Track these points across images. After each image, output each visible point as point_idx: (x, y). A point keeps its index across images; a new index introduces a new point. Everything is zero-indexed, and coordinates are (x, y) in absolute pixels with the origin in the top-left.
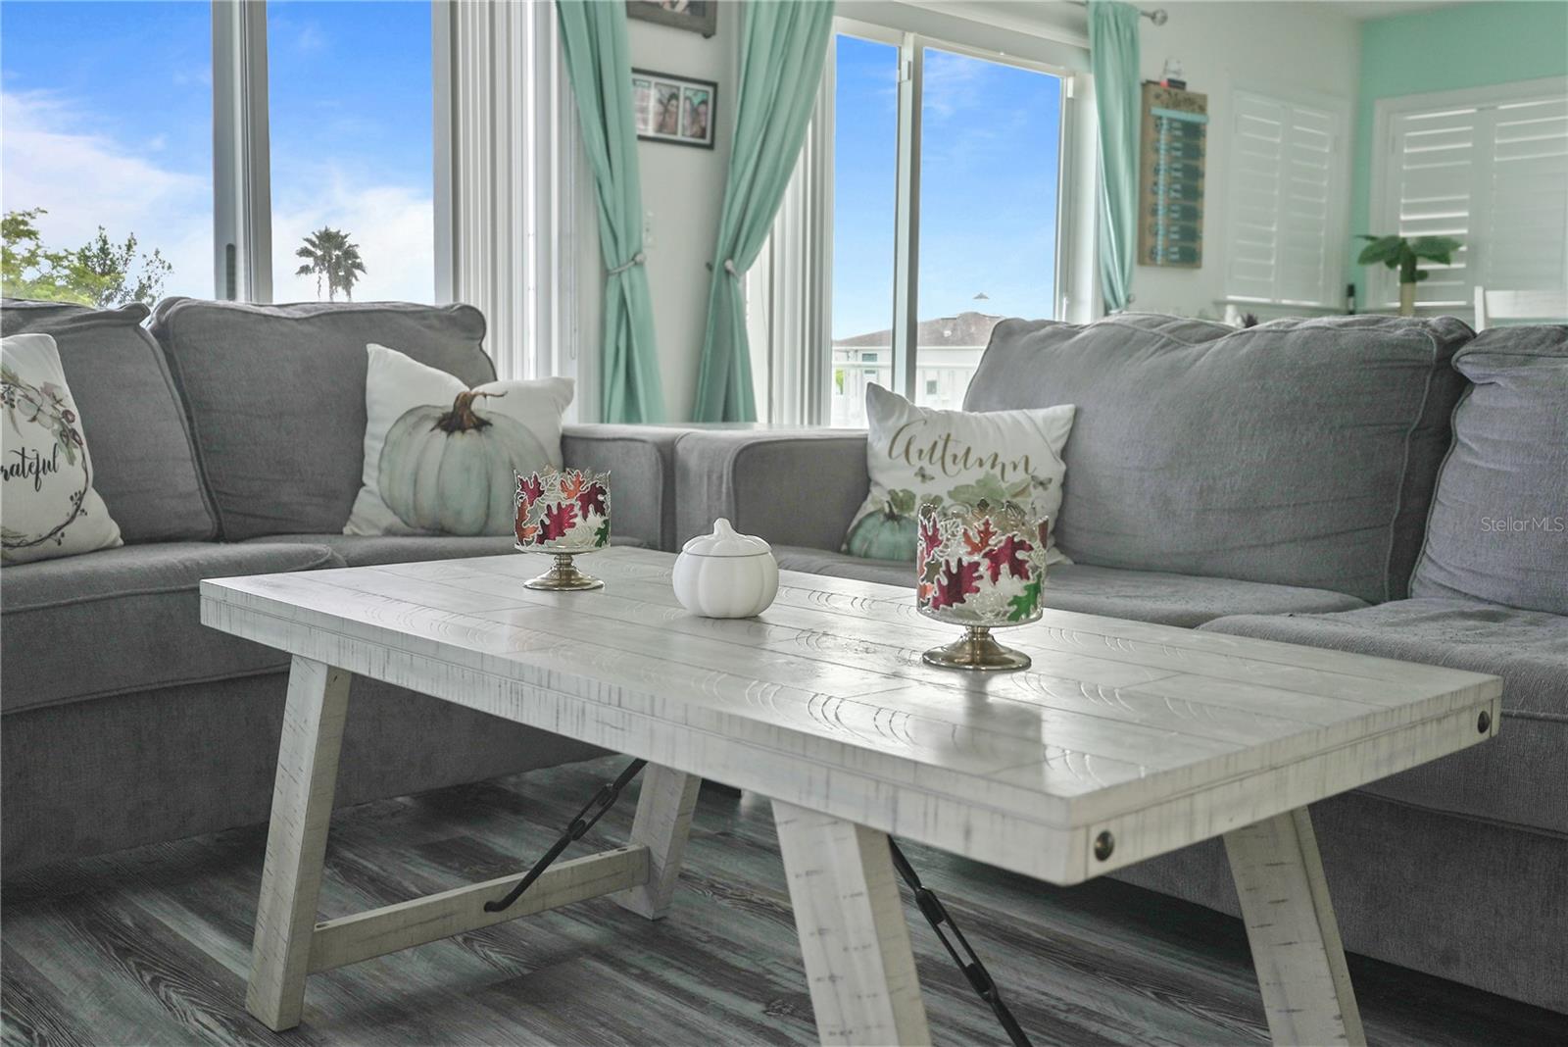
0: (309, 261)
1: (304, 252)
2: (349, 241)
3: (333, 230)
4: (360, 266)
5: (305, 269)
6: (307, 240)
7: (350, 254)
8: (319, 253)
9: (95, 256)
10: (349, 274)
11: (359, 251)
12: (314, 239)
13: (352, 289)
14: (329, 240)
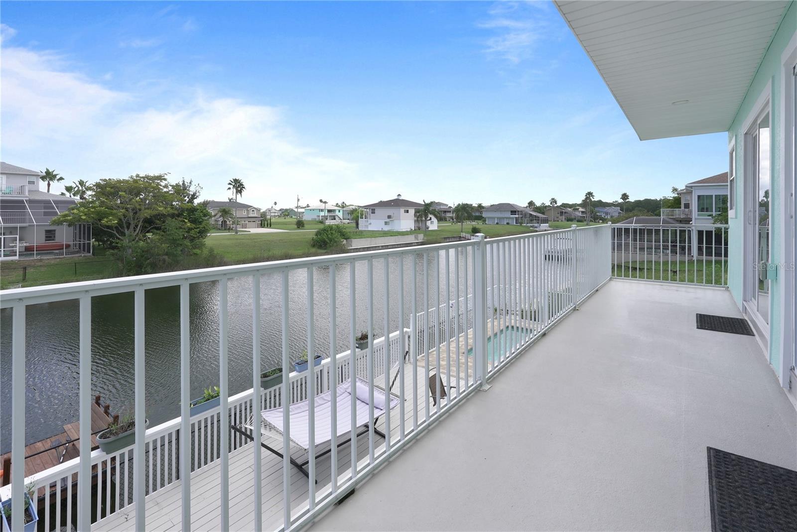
0: (231, 186)
1: (230, 184)
2: (242, 181)
3: (237, 179)
4: (244, 188)
5: (229, 188)
7: (242, 184)
10: (241, 189)
11: (244, 184)
13: (242, 193)
14: (236, 181)
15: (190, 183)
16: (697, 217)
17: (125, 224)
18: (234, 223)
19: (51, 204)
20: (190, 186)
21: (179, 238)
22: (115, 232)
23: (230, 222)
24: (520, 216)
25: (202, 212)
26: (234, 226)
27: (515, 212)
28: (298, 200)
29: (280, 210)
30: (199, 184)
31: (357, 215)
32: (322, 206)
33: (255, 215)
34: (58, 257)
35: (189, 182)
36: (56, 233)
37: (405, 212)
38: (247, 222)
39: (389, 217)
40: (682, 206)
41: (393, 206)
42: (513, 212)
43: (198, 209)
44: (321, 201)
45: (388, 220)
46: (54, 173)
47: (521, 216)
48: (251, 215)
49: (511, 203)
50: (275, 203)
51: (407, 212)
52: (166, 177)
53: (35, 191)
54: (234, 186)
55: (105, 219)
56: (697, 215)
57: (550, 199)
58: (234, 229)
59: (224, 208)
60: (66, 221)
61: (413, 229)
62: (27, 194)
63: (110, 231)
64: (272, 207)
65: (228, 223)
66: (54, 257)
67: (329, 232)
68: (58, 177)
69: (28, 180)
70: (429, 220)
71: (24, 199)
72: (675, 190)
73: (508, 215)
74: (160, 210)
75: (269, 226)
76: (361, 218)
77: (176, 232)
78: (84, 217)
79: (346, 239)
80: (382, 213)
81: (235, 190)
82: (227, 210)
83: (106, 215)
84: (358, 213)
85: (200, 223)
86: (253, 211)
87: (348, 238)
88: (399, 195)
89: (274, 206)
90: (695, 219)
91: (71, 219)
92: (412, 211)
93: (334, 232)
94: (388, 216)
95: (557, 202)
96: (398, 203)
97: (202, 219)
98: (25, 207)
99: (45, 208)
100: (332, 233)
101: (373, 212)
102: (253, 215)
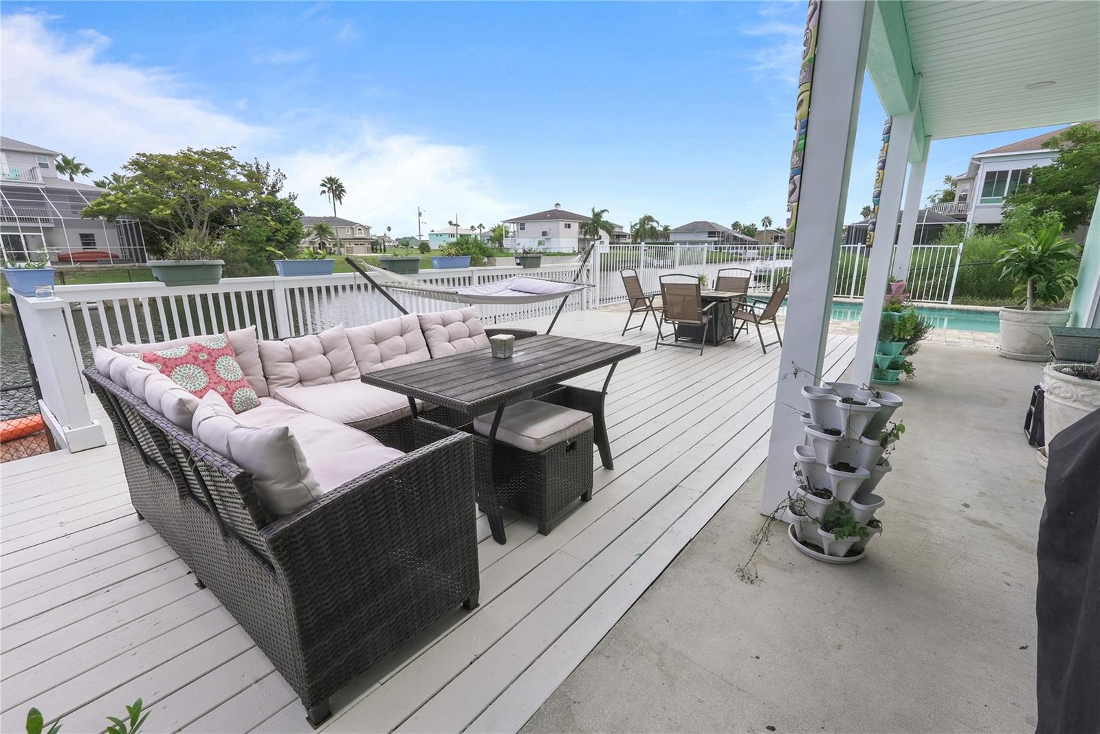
0: (326, 189)
1: (323, 185)
2: (340, 181)
3: (333, 177)
4: (344, 191)
5: (324, 192)
6: (323, 181)
7: (340, 186)
8: (329, 186)
9: (252, 198)
10: (340, 193)
11: (343, 185)
12: (326, 180)
13: (342, 199)
14: (331, 181)
15: (267, 168)
16: (979, 204)
17: (185, 222)
18: (335, 245)
19: (79, 194)
20: (267, 173)
21: (261, 238)
22: (173, 232)
23: (330, 244)
24: (721, 239)
25: (288, 208)
26: (336, 249)
27: (714, 233)
28: (420, 214)
29: (397, 240)
30: (279, 170)
31: (501, 232)
32: (452, 230)
33: (363, 236)
34: (103, 265)
35: (265, 166)
36: (95, 238)
37: (566, 227)
38: (353, 245)
39: (544, 234)
40: (957, 198)
41: (549, 218)
42: (712, 234)
43: (282, 204)
44: (450, 223)
45: (542, 238)
46: (76, 162)
47: (723, 239)
48: (357, 236)
49: (709, 221)
50: (389, 229)
51: (569, 226)
52: (231, 153)
53: (53, 178)
54: (329, 189)
55: (155, 210)
56: (979, 200)
57: (763, 217)
58: (336, 253)
59: (320, 223)
60: (101, 213)
61: (577, 251)
62: (41, 180)
63: (166, 229)
64: (385, 234)
65: (328, 246)
66: (98, 266)
67: (465, 246)
68: (82, 168)
69: (38, 162)
70: (598, 239)
71: (39, 187)
72: (948, 179)
73: (705, 237)
74: (229, 199)
75: (383, 250)
76: (506, 237)
77: (255, 232)
78: (123, 206)
79: (488, 257)
80: (534, 229)
81: (331, 194)
82: (324, 227)
83: (154, 204)
84: (502, 230)
85: (288, 223)
86: (359, 230)
87: (490, 256)
88: (558, 204)
89: (387, 232)
90: (976, 207)
91: (108, 208)
92: (575, 226)
93: (471, 246)
94: (543, 232)
95: (773, 223)
96: (555, 215)
97: (290, 218)
98: (42, 198)
99: (71, 199)
100: (468, 248)
101: (523, 228)
102: (360, 236)
